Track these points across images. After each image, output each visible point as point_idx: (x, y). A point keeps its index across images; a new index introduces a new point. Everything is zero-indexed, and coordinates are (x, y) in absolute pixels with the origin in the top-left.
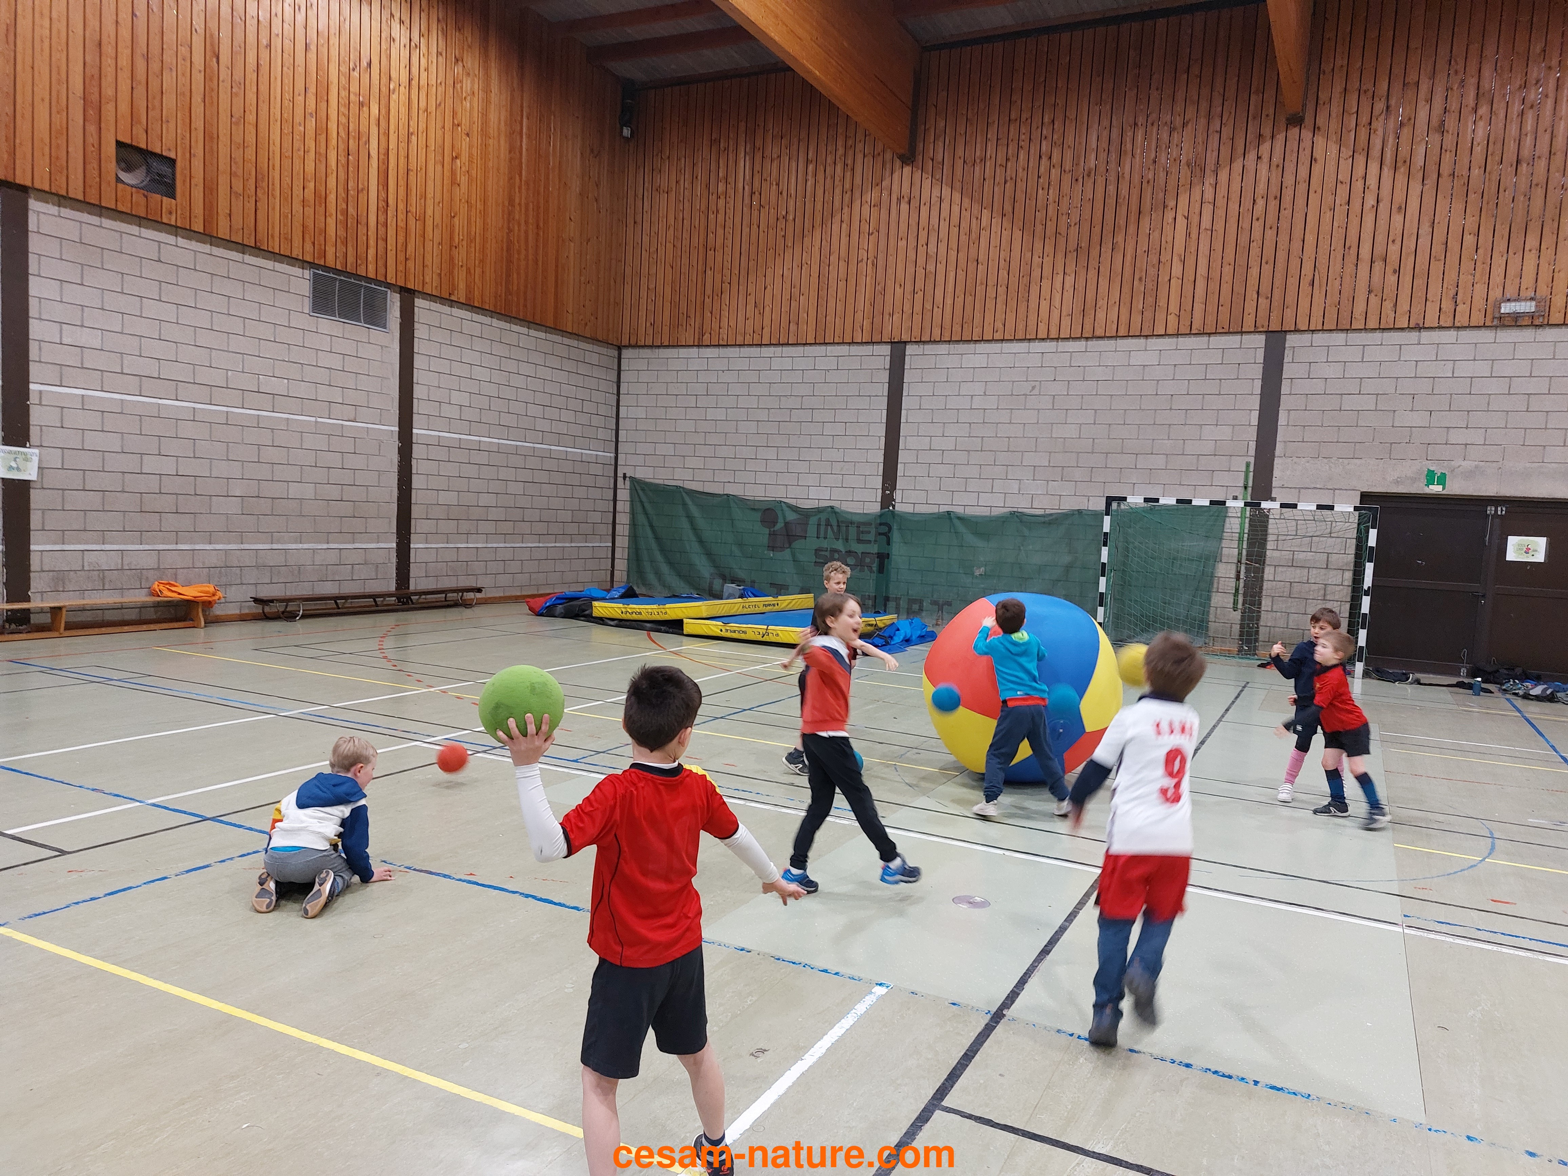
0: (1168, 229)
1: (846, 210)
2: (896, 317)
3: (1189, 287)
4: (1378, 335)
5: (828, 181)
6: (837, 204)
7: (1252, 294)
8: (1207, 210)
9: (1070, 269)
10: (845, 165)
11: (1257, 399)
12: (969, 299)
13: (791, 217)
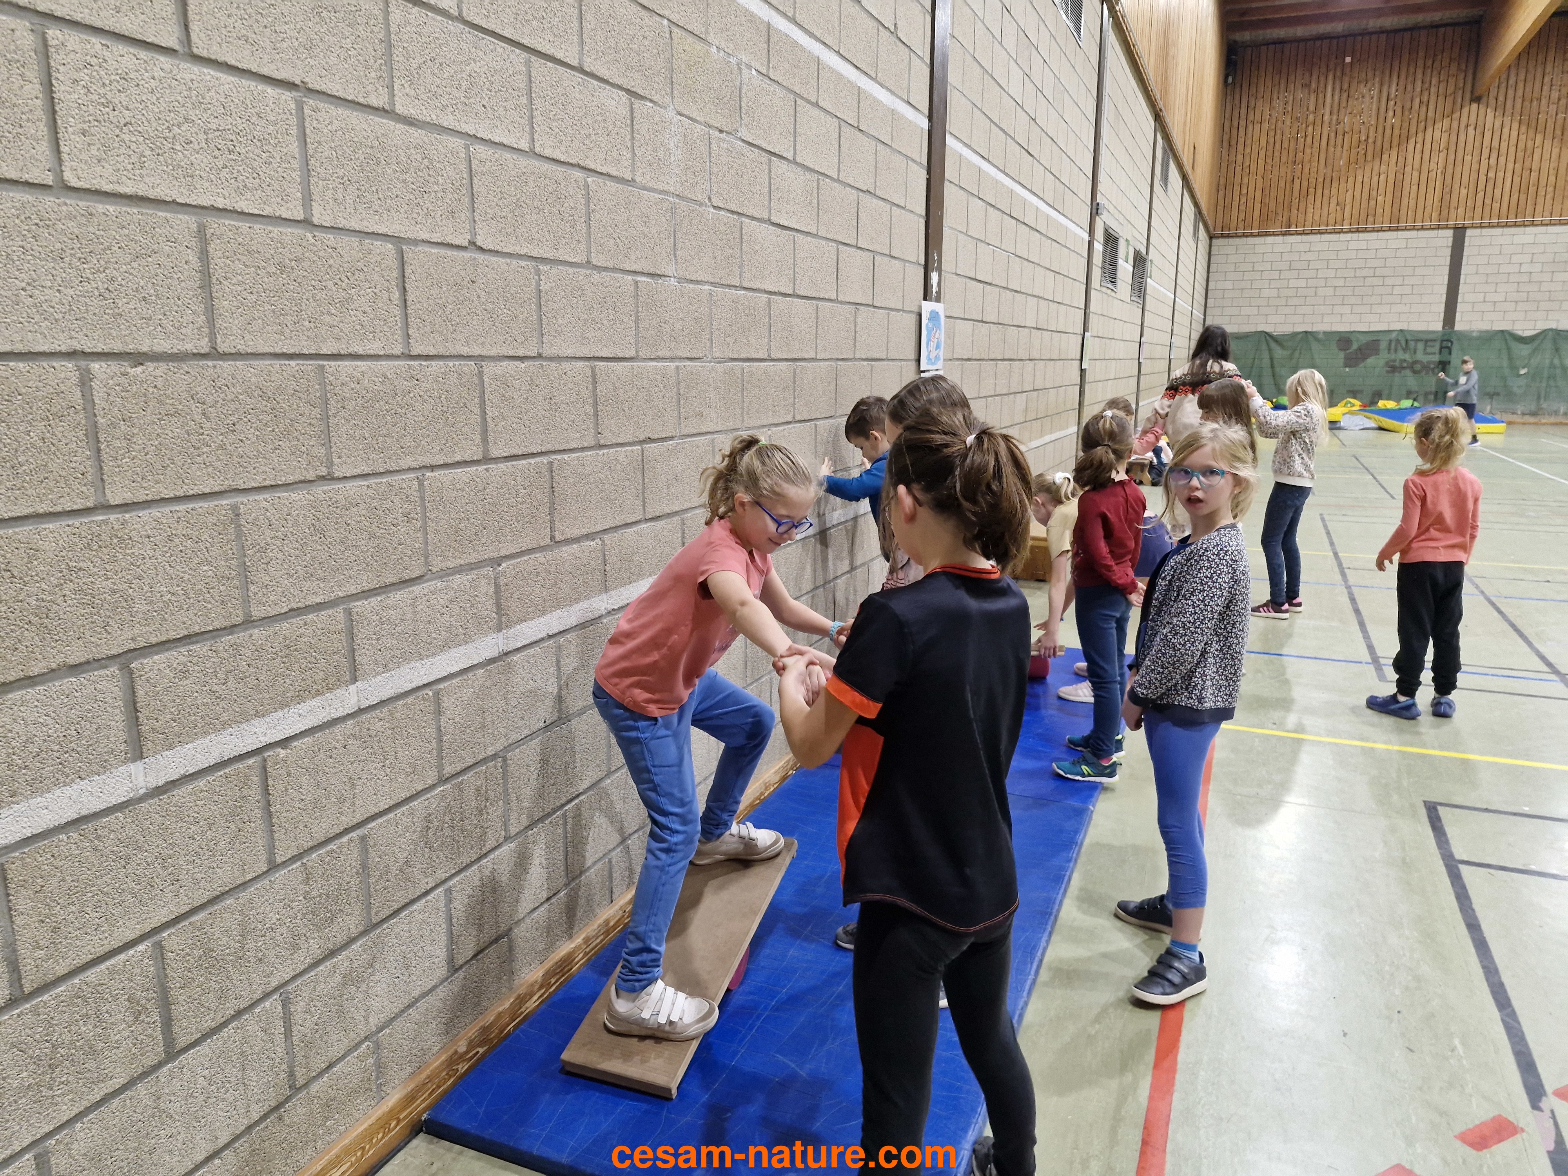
1: (1420, 136)
5: (1407, 114)
10: (1421, 103)
12: (1523, 195)
13: (1372, 140)
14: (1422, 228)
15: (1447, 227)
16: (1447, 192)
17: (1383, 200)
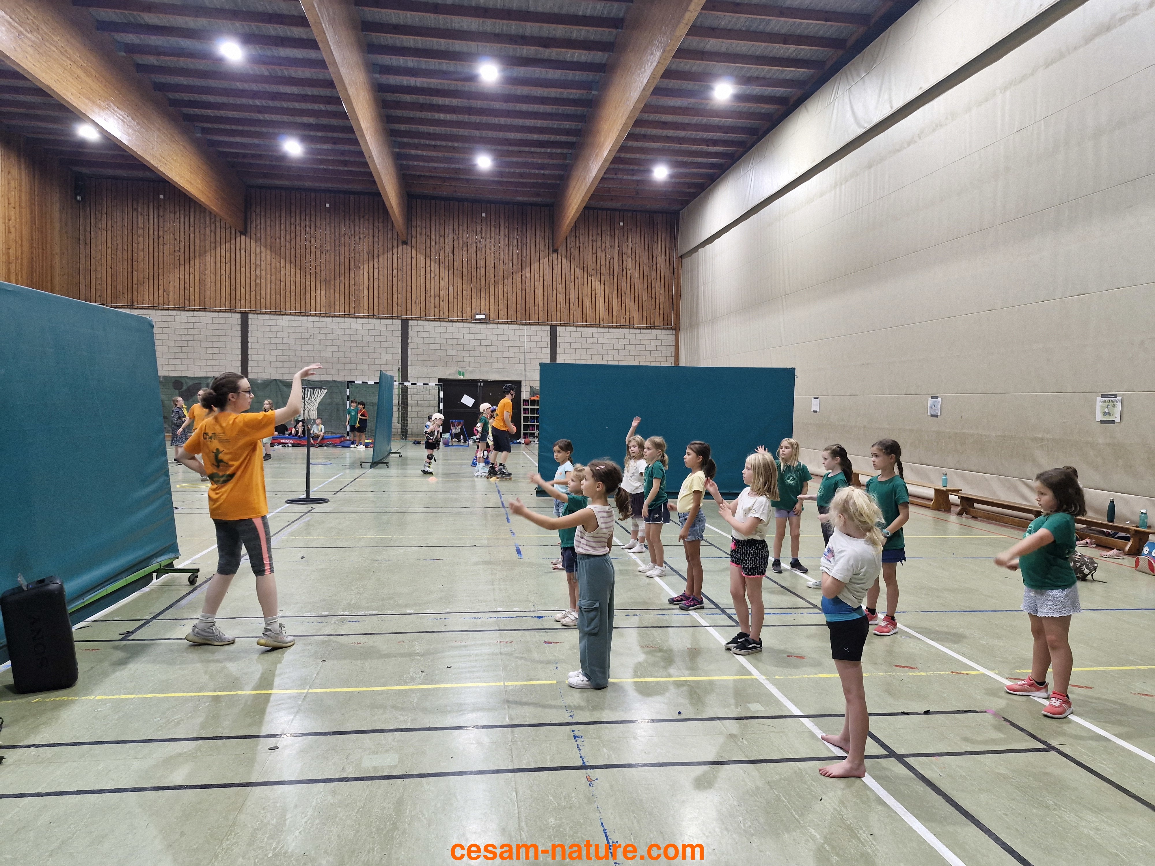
0: (361, 276)
1: (213, 251)
2: (243, 302)
3: (371, 300)
4: (439, 323)
5: (202, 237)
6: (208, 248)
7: (395, 305)
8: (376, 271)
9: (323, 288)
10: (211, 231)
11: (400, 344)
12: (278, 296)
13: (182, 251)
14: (220, 311)
15: (235, 312)
16: (233, 290)
17: (194, 292)
